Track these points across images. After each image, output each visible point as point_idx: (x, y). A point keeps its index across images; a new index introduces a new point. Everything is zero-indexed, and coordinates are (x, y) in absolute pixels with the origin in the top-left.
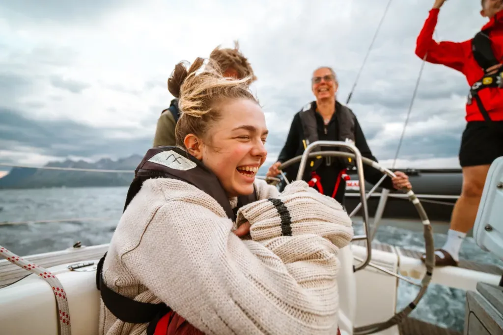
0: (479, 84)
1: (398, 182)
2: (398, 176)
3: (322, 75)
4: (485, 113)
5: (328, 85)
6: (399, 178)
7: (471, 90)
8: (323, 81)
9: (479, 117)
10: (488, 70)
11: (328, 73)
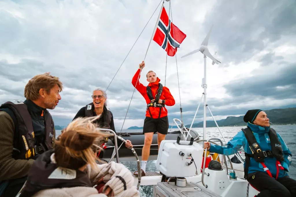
0: (149, 105)
1: (128, 145)
2: (128, 142)
3: (97, 95)
4: (151, 115)
5: (100, 100)
6: (128, 143)
7: (147, 106)
8: (97, 98)
9: (149, 116)
10: (151, 101)
11: (101, 94)
